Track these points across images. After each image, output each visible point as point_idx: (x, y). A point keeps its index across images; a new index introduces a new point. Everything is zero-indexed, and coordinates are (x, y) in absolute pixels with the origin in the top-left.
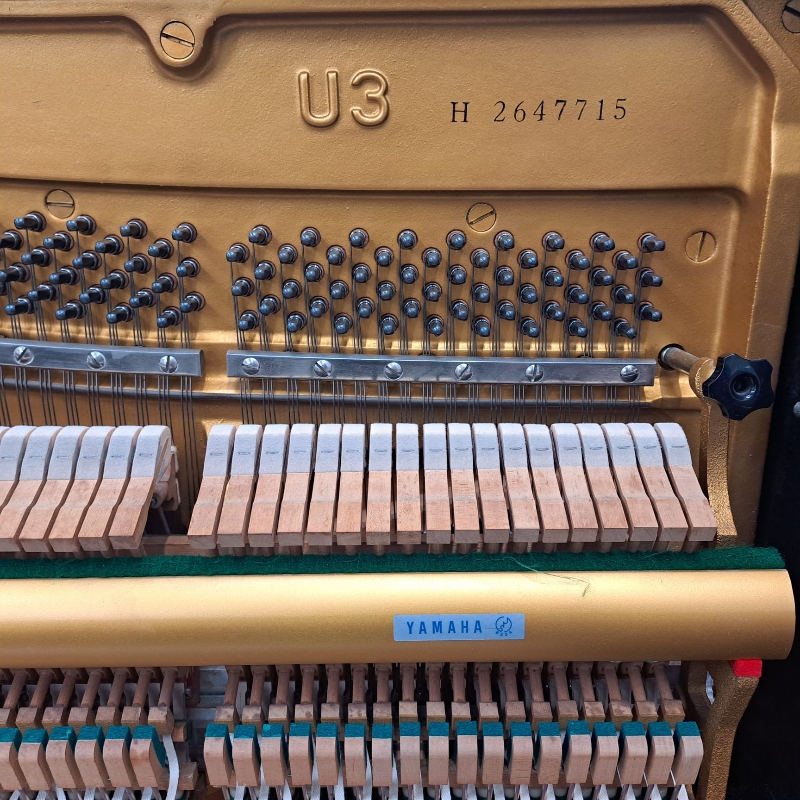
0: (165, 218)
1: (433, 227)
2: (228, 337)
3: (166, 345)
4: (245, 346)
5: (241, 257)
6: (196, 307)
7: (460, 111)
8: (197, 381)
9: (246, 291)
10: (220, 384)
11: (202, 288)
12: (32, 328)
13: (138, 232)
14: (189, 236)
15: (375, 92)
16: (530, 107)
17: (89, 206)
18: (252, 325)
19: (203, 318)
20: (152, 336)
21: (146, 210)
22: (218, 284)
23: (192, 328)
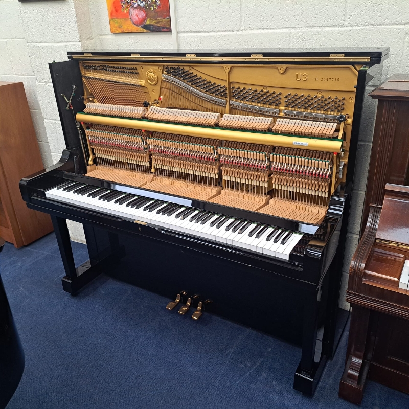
0: (278, 91)
1: (313, 94)
2: (283, 108)
3: (275, 108)
4: (285, 109)
5: (286, 97)
6: (280, 103)
7: (317, 79)
8: (279, 114)
9: (286, 102)
10: (281, 115)
11: (281, 101)
12: (259, 105)
13: (274, 93)
14: (280, 94)
15: (305, 76)
16: (326, 79)
17: (269, 89)
18: (286, 106)
19: (281, 105)
20: (274, 107)
21: (275, 90)
22: (283, 100)
23: (279, 106)
